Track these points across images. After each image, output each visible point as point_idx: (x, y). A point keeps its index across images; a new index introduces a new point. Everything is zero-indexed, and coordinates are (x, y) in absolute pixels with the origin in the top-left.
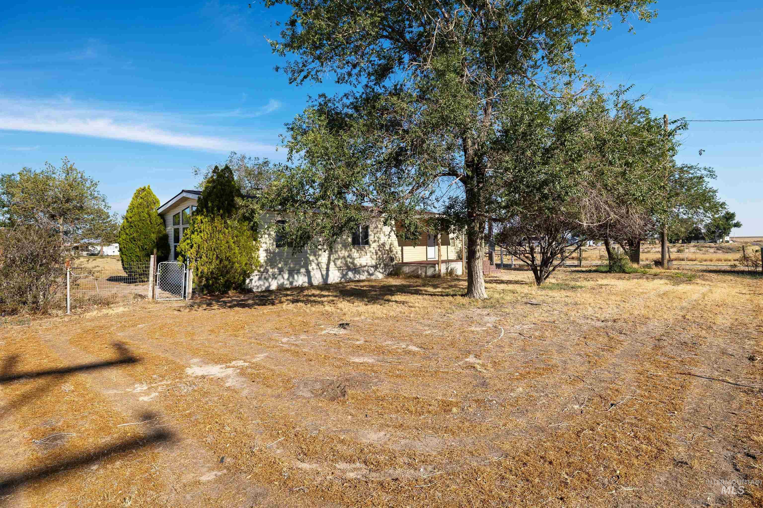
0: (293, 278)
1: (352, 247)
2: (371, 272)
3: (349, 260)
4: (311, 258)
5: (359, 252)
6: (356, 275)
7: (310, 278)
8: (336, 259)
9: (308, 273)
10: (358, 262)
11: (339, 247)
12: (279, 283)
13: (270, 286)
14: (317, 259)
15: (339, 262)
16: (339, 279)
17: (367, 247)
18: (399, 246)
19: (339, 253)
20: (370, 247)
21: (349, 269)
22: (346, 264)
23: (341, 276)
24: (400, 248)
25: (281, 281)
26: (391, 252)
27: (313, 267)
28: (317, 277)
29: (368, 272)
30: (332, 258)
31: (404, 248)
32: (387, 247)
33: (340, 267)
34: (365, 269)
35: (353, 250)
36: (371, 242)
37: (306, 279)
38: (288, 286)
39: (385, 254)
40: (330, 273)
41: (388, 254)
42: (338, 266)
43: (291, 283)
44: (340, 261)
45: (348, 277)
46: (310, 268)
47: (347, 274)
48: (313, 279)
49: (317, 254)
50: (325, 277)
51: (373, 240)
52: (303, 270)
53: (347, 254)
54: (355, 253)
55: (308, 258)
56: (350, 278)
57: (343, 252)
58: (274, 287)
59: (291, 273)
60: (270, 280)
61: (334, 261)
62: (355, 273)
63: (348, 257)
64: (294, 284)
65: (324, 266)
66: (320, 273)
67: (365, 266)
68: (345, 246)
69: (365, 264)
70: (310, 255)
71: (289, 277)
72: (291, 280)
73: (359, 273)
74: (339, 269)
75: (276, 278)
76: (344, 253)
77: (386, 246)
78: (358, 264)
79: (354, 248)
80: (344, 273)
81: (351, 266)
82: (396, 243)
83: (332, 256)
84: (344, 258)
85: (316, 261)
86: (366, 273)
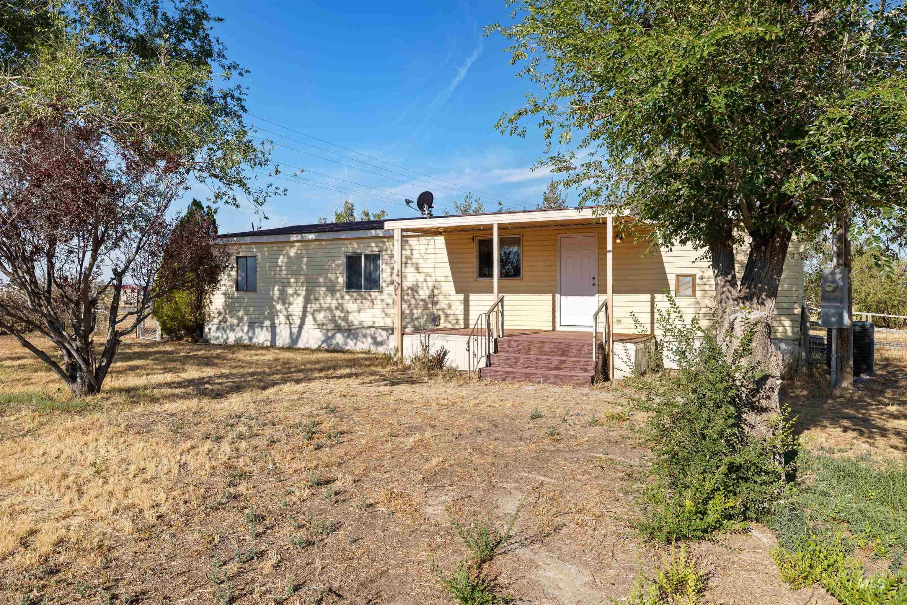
0: (254, 333)
1: (344, 291)
2: (379, 339)
3: (338, 313)
4: (279, 307)
5: (359, 301)
6: (349, 340)
7: (274, 335)
8: (315, 311)
9: (273, 327)
10: (355, 318)
11: (321, 292)
12: (237, 336)
13: (228, 338)
14: (286, 309)
15: (320, 316)
16: (320, 343)
17: (374, 293)
18: (458, 292)
19: (322, 301)
20: (381, 292)
21: (338, 329)
22: (333, 320)
23: (323, 338)
24: (461, 296)
25: (240, 334)
26: (435, 303)
27: (281, 319)
28: (284, 335)
29: (374, 338)
30: (309, 309)
31: (473, 297)
32: (424, 294)
33: (323, 324)
34: (368, 332)
35: (347, 297)
36: (383, 284)
37: (269, 336)
38: (246, 342)
39: (416, 307)
40: (303, 332)
41: (426, 308)
42: (320, 322)
43: (251, 339)
44: (322, 314)
45: (334, 342)
46: (277, 321)
47: (333, 337)
48: (277, 337)
49: (287, 301)
50: (294, 337)
51: (389, 279)
52: (267, 323)
53: (334, 304)
54: (350, 304)
55: (274, 307)
56: (338, 344)
57: (329, 300)
58: (232, 340)
59: (252, 326)
60: (228, 331)
61: (313, 314)
62: (348, 337)
63: (337, 308)
64: (255, 340)
65: (298, 321)
66: (289, 331)
67: (370, 327)
68: (332, 290)
69: (370, 324)
70: (278, 303)
71: (248, 331)
72: (250, 334)
73: (356, 337)
74: (321, 326)
75: (234, 330)
76: (330, 302)
77: (421, 292)
78: (356, 323)
79: (347, 293)
80: (330, 334)
81: (343, 324)
82: (448, 286)
83: (309, 306)
84: (329, 309)
85: (285, 313)
86: (370, 340)
